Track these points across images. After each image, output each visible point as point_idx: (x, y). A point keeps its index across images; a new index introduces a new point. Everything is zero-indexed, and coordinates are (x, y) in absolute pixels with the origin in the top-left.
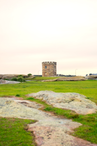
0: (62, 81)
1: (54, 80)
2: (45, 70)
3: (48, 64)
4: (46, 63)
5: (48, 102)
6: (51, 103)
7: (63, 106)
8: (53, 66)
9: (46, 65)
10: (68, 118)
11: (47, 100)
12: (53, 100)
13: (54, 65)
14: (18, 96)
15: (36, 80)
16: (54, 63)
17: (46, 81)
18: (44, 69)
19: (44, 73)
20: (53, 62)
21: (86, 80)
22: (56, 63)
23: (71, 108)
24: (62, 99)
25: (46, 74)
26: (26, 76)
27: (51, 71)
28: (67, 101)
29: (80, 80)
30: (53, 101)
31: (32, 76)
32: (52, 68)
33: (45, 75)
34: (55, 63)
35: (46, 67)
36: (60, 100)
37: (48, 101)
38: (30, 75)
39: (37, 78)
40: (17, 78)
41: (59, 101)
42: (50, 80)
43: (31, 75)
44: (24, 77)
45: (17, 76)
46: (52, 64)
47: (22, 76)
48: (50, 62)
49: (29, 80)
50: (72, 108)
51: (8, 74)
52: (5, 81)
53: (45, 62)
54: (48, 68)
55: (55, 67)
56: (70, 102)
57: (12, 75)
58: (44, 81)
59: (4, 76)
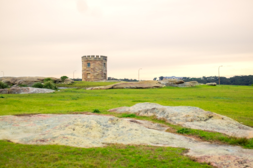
0: (123, 88)
1: (108, 88)
2: (88, 69)
3: (92, 59)
4: (89, 58)
5: (170, 120)
6: (177, 122)
7: (200, 126)
8: (101, 64)
9: (89, 62)
10: (231, 144)
11: (167, 117)
12: (178, 117)
13: (102, 61)
14: (96, 112)
15: (76, 86)
16: (102, 58)
17: (94, 88)
18: (85, 68)
19: (85, 74)
20: (101, 56)
21: (163, 88)
22: (107, 57)
23: (216, 129)
24: (194, 116)
25: (89, 77)
26: (58, 80)
27: (98, 71)
28: (202, 119)
29: (153, 87)
30: (179, 119)
31: (69, 80)
32: (100, 67)
33: (86, 79)
34: (105, 58)
35: (89, 65)
36: (191, 118)
37: (169, 118)
38: (64, 78)
39: (77, 84)
40: (43, 84)
41: (189, 119)
42: (100, 87)
43: (67, 78)
44: (55, 81)
45: (43, 80)
46: (99, 59)
47: (52, 80)
48: (97, 56)
49: (64, 86)
50: (219, 129)
51: (26, 77)
52: (29, 89)
53: (88, 56)
54: (92, 67)
55: (105, 64)
56: (206, 120)
57: (32, 78)
58: (92, 89)
59: (19, 81)
